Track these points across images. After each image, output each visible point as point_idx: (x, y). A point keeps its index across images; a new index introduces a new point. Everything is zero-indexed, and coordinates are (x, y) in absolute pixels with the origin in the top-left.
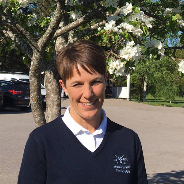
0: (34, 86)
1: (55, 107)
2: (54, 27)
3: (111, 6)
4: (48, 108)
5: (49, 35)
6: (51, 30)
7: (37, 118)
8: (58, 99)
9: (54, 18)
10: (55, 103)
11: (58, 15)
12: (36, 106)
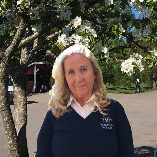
0: (2, 90)
1: (22, 107)
2: (19, 38)
3: (65, 19)
4: (16, 108)
5: (14, 45)
6: (16, 41)
7: (5, 118)
8: (25, 99)
9: (19, 31)
10: (22, 103)
11: (22, 28)
12: (4, 107)
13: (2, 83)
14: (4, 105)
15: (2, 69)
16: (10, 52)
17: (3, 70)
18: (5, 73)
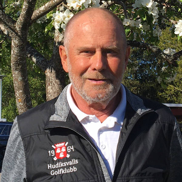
0: (18, 82)
12: (23, 108)
13: (17, 72)
14: (22, 104)
15: (14, 49)
16: (21, 23)
17: (16, 51)
18: (20, 56)
